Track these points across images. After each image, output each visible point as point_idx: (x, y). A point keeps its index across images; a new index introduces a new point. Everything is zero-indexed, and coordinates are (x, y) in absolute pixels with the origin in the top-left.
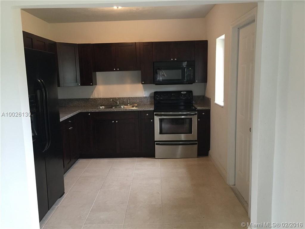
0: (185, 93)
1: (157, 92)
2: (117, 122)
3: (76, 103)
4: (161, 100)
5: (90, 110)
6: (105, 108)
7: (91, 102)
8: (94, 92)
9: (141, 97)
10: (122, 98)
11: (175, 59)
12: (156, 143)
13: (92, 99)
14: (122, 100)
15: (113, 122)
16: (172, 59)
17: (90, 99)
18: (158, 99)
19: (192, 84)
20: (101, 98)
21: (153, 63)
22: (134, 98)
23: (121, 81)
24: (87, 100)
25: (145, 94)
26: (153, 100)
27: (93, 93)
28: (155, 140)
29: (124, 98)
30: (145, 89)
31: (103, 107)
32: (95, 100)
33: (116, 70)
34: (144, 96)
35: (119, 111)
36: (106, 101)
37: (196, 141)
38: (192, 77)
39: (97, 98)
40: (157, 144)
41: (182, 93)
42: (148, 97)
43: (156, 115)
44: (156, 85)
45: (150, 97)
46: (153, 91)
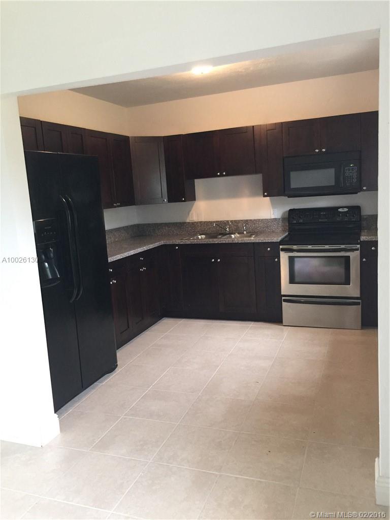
0: (346, 210)
1: (294, 209)
2: (219, 260)
3: (165, 231)
4: (300, 223)
5: (178, 242)
6: (206, 238)
7: (187, 229)
8: (191, 212)
9: (267, 220)
10: (235, 221)
11: (324, 150)
12: (283, 298)
13: (189, 223)
14: (236, 224)
15: (213, 260)
16: (317, 151)
17: (185, 223)
18: (295, 222)
19: (356, 193)
20: (202, 222)
21: (283, 159)
22: (255, 220)
23: (234, 193)
24: (181, 225)
25: (273, 214)
26: (287, 224)
27: (190, 214)
28: (282, 294)
29: (239, 221)
30: (274, 205)
31: (203, 236)
32: (194, 224)
33: (221, 175)
34: (273, 217)
35: (221, 242)
36: (210, 227)
37: (357, 298)
38: (355, 180)
39: (195, 222)
40: (285, 301)
41: (340, 210)
42: (279, 219)
43: (283, 250)
44: (288, 197)
45: (283, 219)
46: (288, 208)
